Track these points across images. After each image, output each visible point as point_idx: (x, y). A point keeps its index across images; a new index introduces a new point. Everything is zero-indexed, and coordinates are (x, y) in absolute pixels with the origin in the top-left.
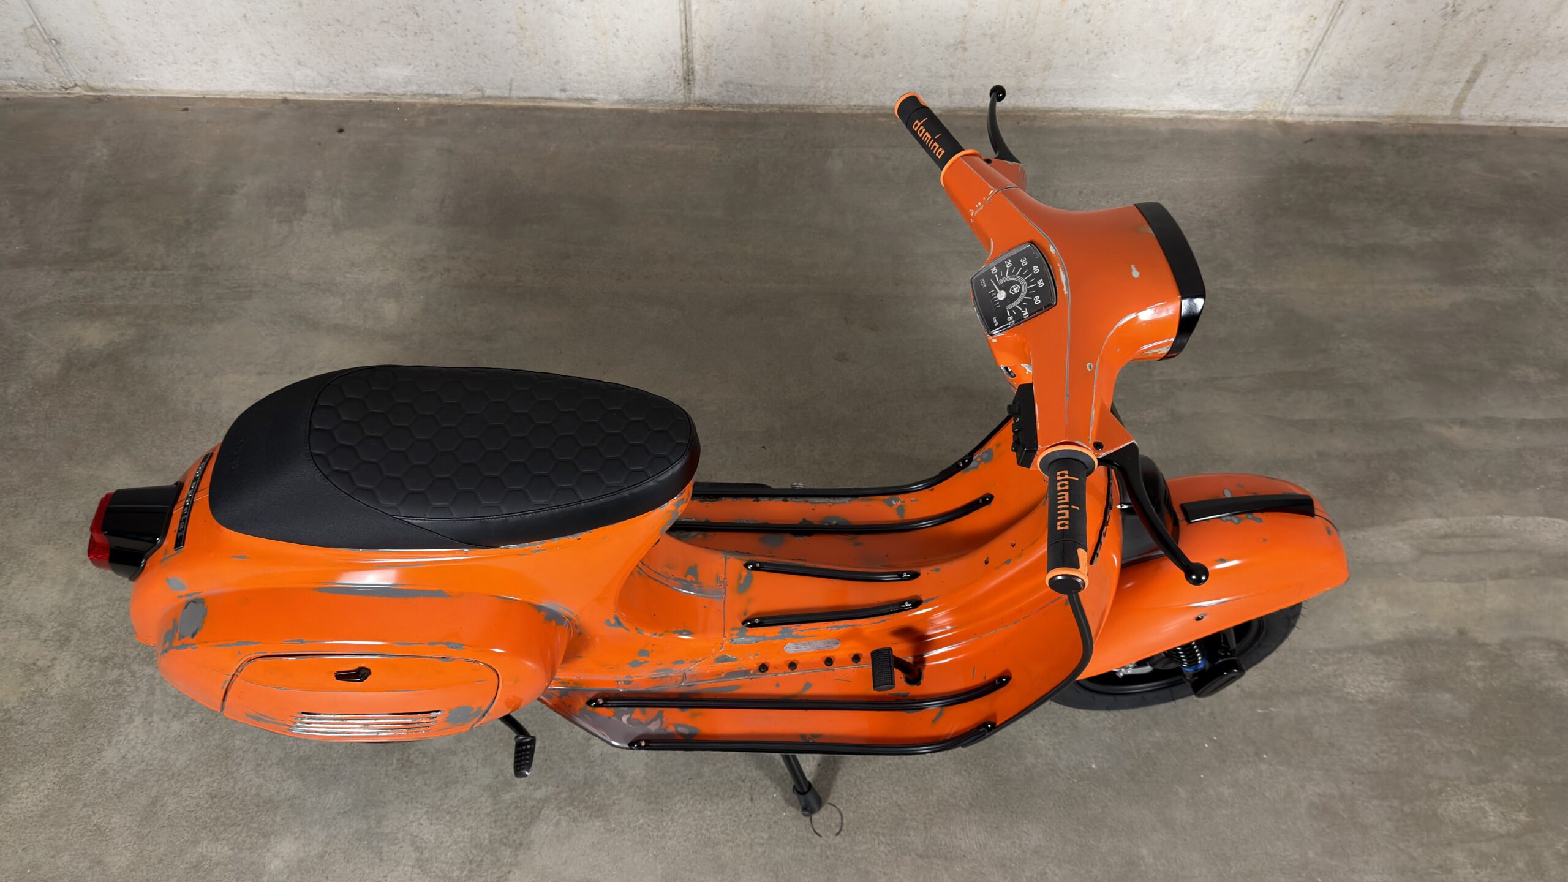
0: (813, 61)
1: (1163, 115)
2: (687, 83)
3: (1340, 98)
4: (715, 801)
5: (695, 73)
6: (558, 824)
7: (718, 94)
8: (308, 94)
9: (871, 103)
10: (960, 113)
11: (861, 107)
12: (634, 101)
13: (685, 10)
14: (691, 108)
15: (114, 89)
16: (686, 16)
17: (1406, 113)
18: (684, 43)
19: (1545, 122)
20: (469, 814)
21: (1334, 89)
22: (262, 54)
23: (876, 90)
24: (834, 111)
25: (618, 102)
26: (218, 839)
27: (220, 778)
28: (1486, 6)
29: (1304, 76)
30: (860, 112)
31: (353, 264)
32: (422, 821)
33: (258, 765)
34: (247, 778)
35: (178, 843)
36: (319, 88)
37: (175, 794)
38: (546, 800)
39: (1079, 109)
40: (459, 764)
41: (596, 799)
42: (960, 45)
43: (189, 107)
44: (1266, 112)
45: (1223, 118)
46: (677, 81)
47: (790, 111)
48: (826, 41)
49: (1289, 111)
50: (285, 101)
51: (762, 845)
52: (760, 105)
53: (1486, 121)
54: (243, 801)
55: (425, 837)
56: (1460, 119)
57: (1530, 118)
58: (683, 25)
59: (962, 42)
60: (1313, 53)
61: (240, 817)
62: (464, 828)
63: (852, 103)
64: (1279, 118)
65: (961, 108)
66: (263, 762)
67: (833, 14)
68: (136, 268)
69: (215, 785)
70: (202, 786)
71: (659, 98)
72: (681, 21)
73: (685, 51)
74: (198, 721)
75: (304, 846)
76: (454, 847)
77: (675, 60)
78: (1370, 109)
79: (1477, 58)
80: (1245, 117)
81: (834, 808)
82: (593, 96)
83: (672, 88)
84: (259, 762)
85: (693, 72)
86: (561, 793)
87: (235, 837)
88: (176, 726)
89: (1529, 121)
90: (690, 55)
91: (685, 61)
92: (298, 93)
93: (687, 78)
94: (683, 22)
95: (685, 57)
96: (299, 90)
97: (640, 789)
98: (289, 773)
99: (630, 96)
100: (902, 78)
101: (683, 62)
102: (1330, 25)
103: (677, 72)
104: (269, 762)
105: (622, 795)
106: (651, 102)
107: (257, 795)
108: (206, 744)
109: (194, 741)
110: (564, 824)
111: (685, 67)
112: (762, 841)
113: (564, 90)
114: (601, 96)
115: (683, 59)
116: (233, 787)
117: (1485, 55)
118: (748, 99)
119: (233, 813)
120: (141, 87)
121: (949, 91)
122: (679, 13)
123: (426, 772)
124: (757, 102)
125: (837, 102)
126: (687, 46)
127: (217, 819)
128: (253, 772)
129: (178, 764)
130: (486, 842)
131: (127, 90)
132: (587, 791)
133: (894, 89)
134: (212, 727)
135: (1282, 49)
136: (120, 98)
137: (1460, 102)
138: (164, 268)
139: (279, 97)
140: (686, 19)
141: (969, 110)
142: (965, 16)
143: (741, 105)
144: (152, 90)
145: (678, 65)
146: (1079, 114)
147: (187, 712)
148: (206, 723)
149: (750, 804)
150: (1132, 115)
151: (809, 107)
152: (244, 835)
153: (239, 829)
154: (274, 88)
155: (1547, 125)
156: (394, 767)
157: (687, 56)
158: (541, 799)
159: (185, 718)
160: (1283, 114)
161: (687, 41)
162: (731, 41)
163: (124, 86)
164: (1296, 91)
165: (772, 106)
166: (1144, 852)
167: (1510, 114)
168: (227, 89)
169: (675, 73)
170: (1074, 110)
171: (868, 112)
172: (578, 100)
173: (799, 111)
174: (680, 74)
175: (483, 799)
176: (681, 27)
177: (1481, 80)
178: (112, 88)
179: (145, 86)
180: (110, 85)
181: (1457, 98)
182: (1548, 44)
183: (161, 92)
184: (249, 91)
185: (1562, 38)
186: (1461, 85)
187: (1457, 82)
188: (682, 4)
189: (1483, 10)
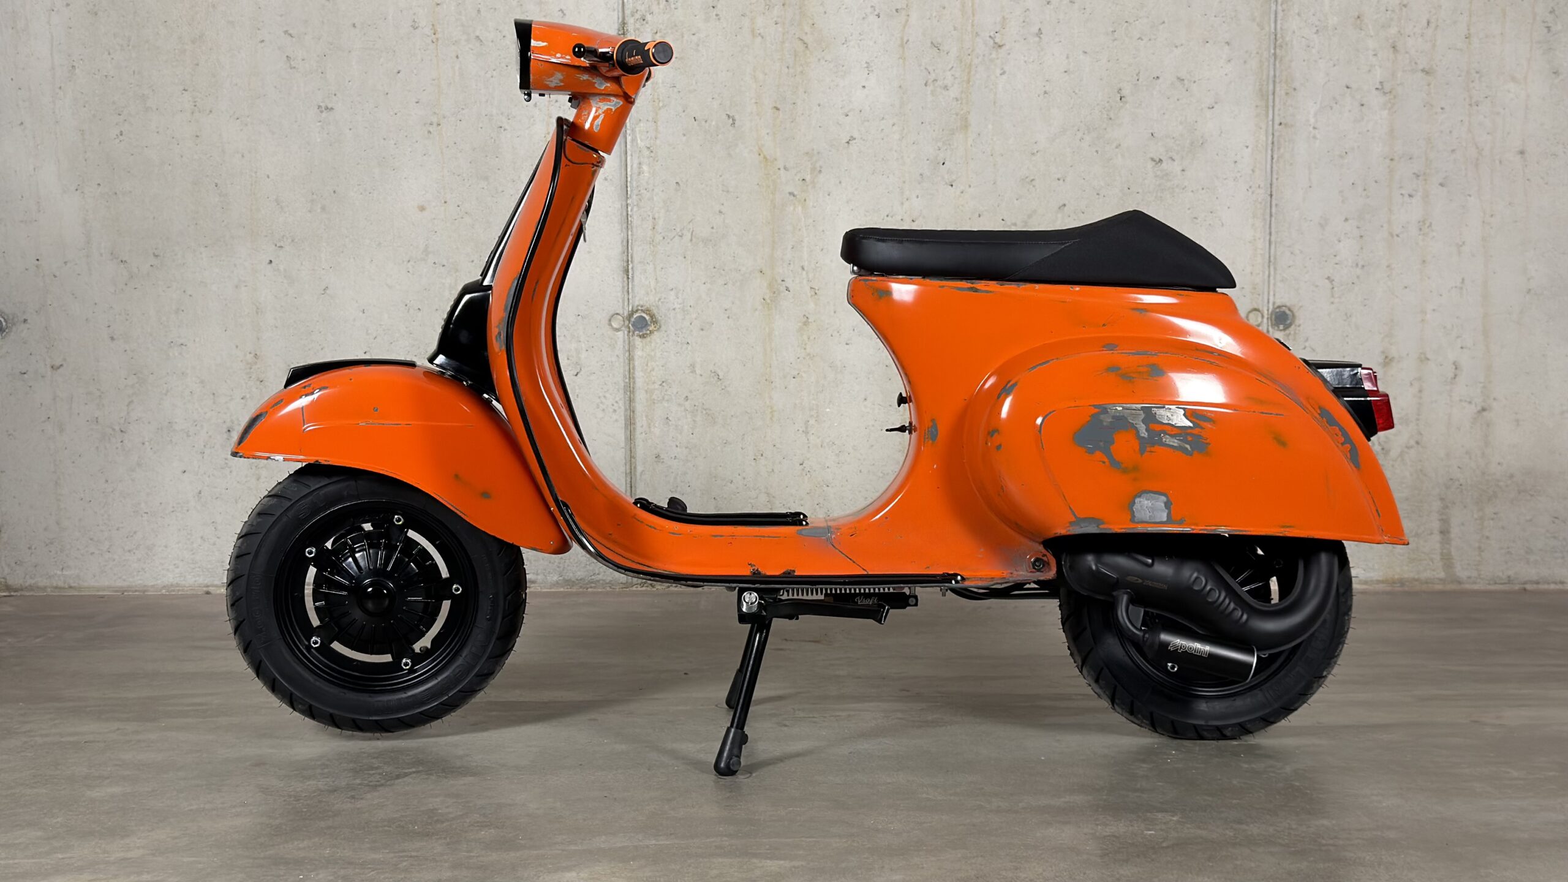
12: (574, 582)
15: (31, 588)
16: (631, 478)
19: (1555, 583)
25: (557, 584)
28: (1412, 442)
53: (1489, 584)
56: (1460, 583)
57: (1535, 578)
61: (63, 781)
67: (773, 471)
71: (600, 577)
72: (626, 484)
75: (132, 789)
79: (1437, 505)
87: (55, 787)
89: (1538, 583)
94: (629, 486)
99: (570, 576)
117: (1442, 500)
120: (61, 584)
130: (342, 785)
131: (44, 589)
137: (1447, 561)
138: (58, 636)
140: (631, 482)
144: (71, 587)
147: (18, 753)
154: (200, 580)
155: (1561, 586)
158: (409, 772)
163: (42, 582)
167: (1510, 573)
177: (1455, 531)
178: (30, 586)
179: (65, 583)
180: (30, 582)
181: (1442, 554)
182: (1501, 484)
183: (79, 589)
184: (172, 585)
185: (1512, 476)
186: (1437, 537)
187: (1432, 534)
188: (628, 467)
189: (1412, 447)
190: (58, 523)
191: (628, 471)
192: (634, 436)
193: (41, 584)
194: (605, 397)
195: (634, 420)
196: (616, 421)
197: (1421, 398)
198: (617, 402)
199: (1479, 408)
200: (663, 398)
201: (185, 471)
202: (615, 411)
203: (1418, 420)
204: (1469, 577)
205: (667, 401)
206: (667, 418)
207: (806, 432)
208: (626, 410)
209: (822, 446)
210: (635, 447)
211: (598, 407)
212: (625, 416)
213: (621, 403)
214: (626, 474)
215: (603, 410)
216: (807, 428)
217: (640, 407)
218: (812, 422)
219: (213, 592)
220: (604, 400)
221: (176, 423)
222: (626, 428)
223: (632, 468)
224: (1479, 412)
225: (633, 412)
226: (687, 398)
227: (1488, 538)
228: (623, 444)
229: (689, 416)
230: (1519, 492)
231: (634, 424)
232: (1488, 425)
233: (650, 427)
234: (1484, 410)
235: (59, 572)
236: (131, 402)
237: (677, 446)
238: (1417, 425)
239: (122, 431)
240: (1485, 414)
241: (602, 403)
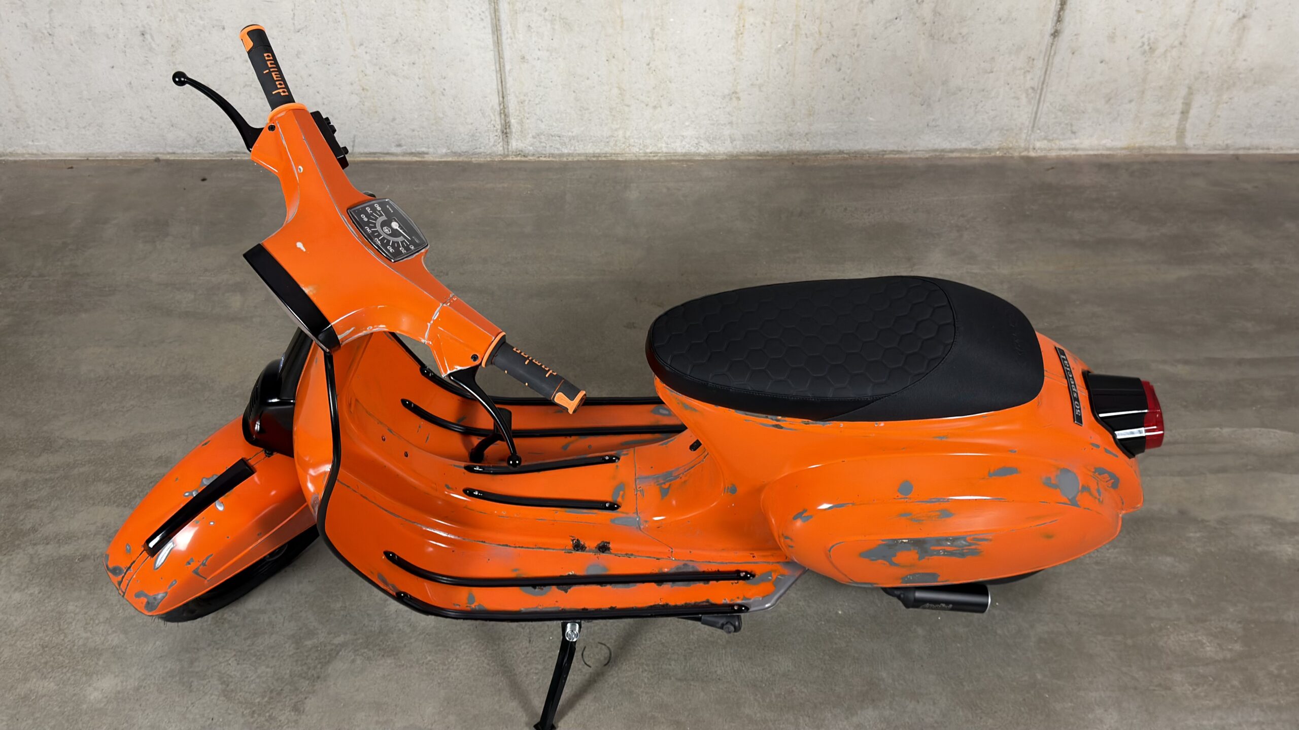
0: (611, 112)
1: (920, 155)
2: (505, 136)
3: (1073, 133)
4: (497, 643)
5: (511, 127)
6: (353, 661)
7: (532, 145)
8: (178, 154)
9: (665, 150)
10: (742, 158)
11: (656, 154)
12: (460, 154)
13: (500, 70)
14: (510, 159)
15: (11, 154)
16: (501, 75)
17: (1137, 145)
18: (501, 99)
19: (1263, 149)
20: (273, 657)
21: (1067, 124)
22: (141, 118)
23: (668, 138)
24: (634, 158)
25: (446, 155)
26: (45, 678)
27: (52, 633)
28: (1176, 43)
29: (1036, 113)
30: (655, 158)
31: (206, 270)
32: (230, 662)
33: (87, 624)
34: (76, 633)
35: (9, 681)
36: (187, 148)
37: (10, 645)
38: (344, 645)
39: (845, 152)
40: (267, 620)
41: (389, 643)
42: (734, 95)
43: (74, 166)
44: (1011, 148)
45: (973, 155)
46: (497, 134)
47: (594, 159)
48: (620, 94)
49: (1031, 147)
50: (157, 160)
51: (537, 674)
52: (569, 155)
53: (1210, 150)
54: (71, 649)
55: (233, 673)
56: (1187, 149)
57: (1248, 145)
58: (500, 83)
59: (735, 92)
60: (1039, 91)
61: (67, 661)
62: (268, 666)
63: (648, 151)
64: (1024, 154)
65: (742, 153)
66: (92, 622)
67: (624, 70)
68: (16, 276)
69: (47, 638)
70: (35, 640)
71: (481, 150)
72: (497, 79)
73: (502, 107)
74: (36, 592)
75: (122, 682)
76: (257, 680)
77: (494, 115)
78: (1104, 142)
79: (1183, 92)
80: (993, 154)
81: (603, 647)
82: (424, 149)
83: (492, 140)
84: (88, 621)
85: (509, 126)
86: (358, 639)
87: (61, 676)
88: (17, 596)
89: (1249, 149)
90: (506, 110)
91: (503, 116)
92: (169, 153)
93: (505, 131)
94: (499, 81)
95: (502, 112)
96: (170, 151)
97: (429, 636)
98: (114, 629)
99: (456, 149)
100: (689, 126)
101: (501, 116)
102: (1048, 65)
103: (496, 126)
104: (97, 622)
105: (413, 640)
106: (474, 154)
107: (84, 645)
108: (43, 608)
109: (31, 607)
110: (359, 662)
111: (503, 122)
112: (537, 671)
113: (399, 145)
114: (431, 150)
115: (501, 113)
116: (63, 640)
117: (1190, 88)
118: (558, 149)
119: (61, 658)
120: (35, 152)
121: (730, 138)
122: (495, 73)
123: (237, 626)
124: (565, 151)
125: (635, 150)
126: (503, 102)
127: (46, 663)
128: (82, 629)
129: (15, 624)
130: (287, 676)
131: (23, 155)
132: (381, 638)
133: (683, 136)
134: (49, 597)
135: (1011, 89)
136: (15, 162)
137: (1181, 133)
138: (41, 275)
139: (152, 157)
140: (501, 77)
141: (750, 154)
142: (735, 69)
143: (553, 155)
144: (44, 154)
145: (497, 119)
146: (845, 156)
147: (27, 587)
148: (43, 594)
149: (528, 644)
150: (892, 156)
151: (611, 154)
152: (68, 675)
153: (65, 670)
154: (149, 149)
155: (1265, 151)
156: (209, 623)
157: (504, 111)
158: (339, 644)
159: (26, 591)
160: (1027, 149)
161: (503, 98)
162: (540, 97)
163: (20, 150)
164: (1033, 127)
165: (579, 155)
166: (884, 675)
167: (1229, 142)
168: (108, 151)
169: (494, 126)
170: (841, 152)
171: (663, 159)
172: (412, 154)
173: (604, 159)
174: (499, 127)
175: (287, 645)
176: (498, 84)
177: (1193, 112)
178: (10, 153)
179: (38, 151)
180: (9, 150)
181: (1178, 129)
182: (1241, 76)
183: (52, 155)
184: (126, 153)
185: (1252, 70)
186: (1177, 116)
187: (1173, 114)
188: (498, 65)
189: (1175, 47)
190: (18, 107)
191: (498, 69)
192: (501, 40)
193: (19, 152)
194: (472, 8)
195: (500, 26)
196: (484, 28)
197: (1193, 7)
198: (483, 12)
199: (1241, 15)
200: (525, 9)
201: (113, 67)
202: (482, 20)
203: (1186, 25)
204: (1194, 145)
205: (529, 11)
206: (529, 26)
207: (652, 38)
208: (492, 19)
209: (666, 49)
210: (502, 50)
211: (467, 16)
212: (492, 23)
213: (487, 14)
214: (496, 72)
215: (471, 18)
216: (653, 34)
217: (504, 16)
218: (657, 29)
219: (161, 158)
220: (471, 10)
221: (95, 27)
222: (493, 33)
223: (502, 67)
224: (1239, 19)
225: (499, 20)
226: (546, 10)
227: (1219, 117)
228: (491, 47)
229: (549, 25)
230: (1255, 83)
231: (500, 30)
232: (1244, 29)
233: (514, 34)
234: (1244, 17)
235: (30, 143)
236: (51, 11)
237: (539, 50)
238: (1185, 29)
239: (50, 35)
240: (1245, 20)
241: (470, 12)
